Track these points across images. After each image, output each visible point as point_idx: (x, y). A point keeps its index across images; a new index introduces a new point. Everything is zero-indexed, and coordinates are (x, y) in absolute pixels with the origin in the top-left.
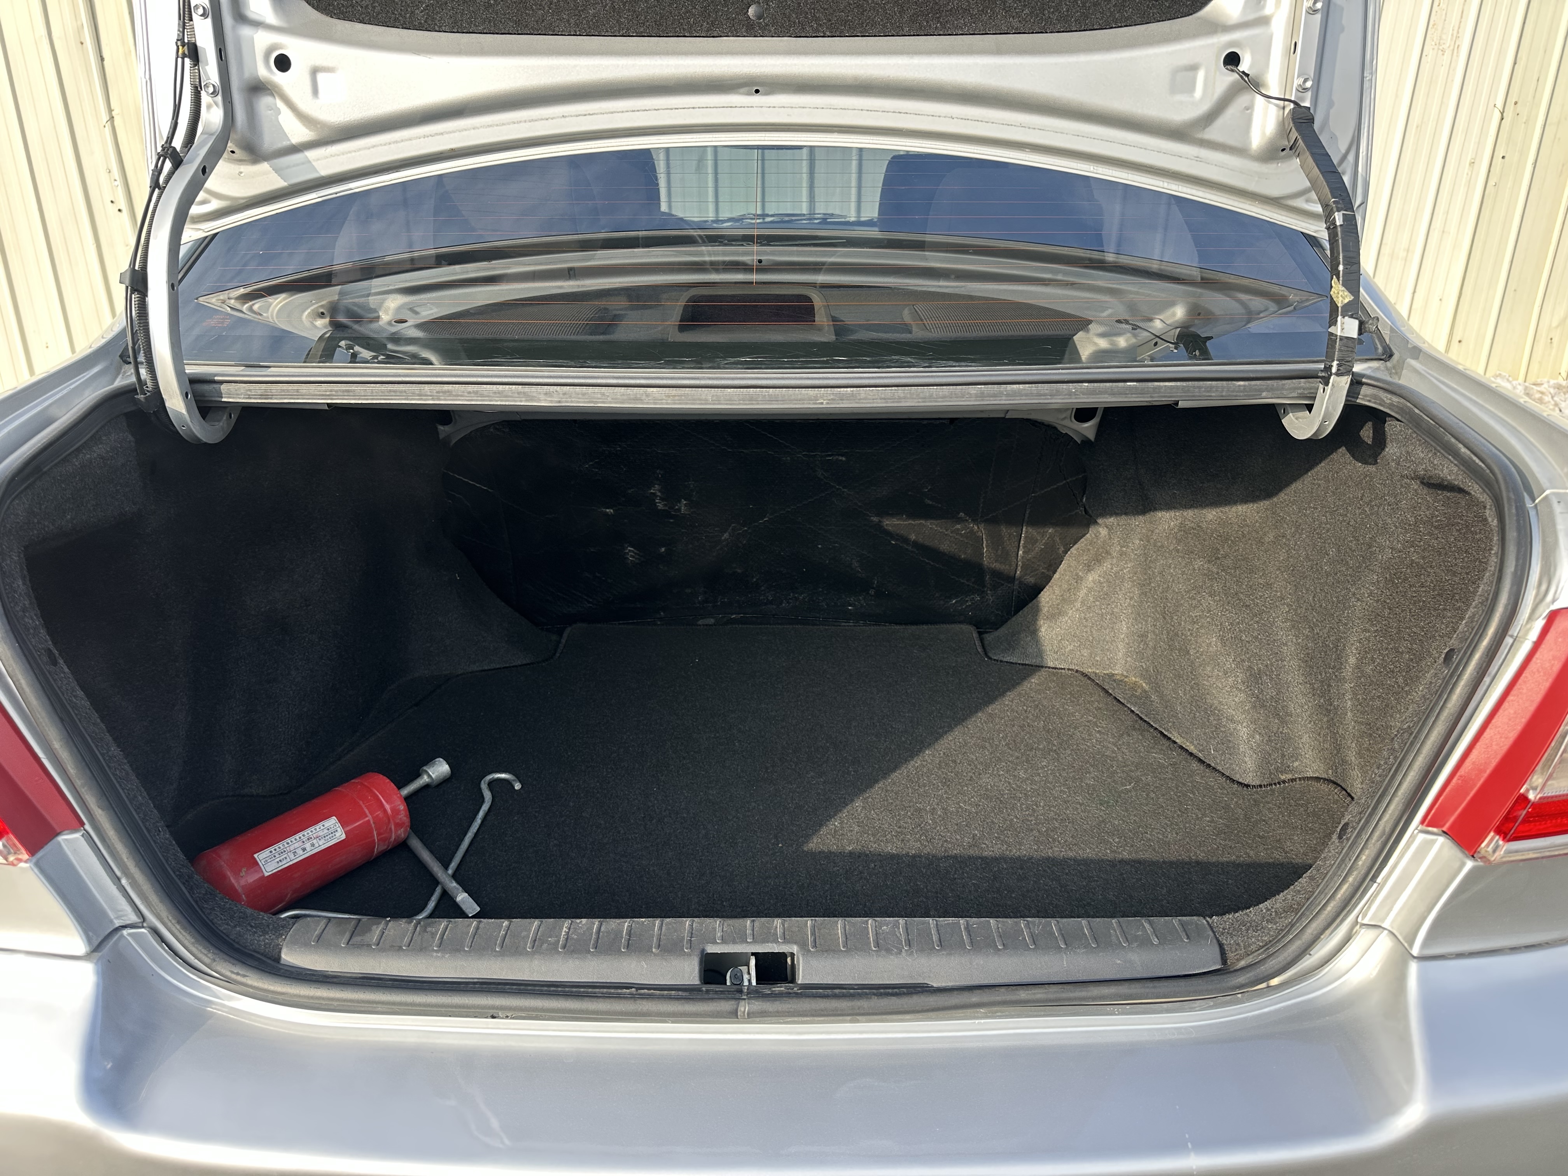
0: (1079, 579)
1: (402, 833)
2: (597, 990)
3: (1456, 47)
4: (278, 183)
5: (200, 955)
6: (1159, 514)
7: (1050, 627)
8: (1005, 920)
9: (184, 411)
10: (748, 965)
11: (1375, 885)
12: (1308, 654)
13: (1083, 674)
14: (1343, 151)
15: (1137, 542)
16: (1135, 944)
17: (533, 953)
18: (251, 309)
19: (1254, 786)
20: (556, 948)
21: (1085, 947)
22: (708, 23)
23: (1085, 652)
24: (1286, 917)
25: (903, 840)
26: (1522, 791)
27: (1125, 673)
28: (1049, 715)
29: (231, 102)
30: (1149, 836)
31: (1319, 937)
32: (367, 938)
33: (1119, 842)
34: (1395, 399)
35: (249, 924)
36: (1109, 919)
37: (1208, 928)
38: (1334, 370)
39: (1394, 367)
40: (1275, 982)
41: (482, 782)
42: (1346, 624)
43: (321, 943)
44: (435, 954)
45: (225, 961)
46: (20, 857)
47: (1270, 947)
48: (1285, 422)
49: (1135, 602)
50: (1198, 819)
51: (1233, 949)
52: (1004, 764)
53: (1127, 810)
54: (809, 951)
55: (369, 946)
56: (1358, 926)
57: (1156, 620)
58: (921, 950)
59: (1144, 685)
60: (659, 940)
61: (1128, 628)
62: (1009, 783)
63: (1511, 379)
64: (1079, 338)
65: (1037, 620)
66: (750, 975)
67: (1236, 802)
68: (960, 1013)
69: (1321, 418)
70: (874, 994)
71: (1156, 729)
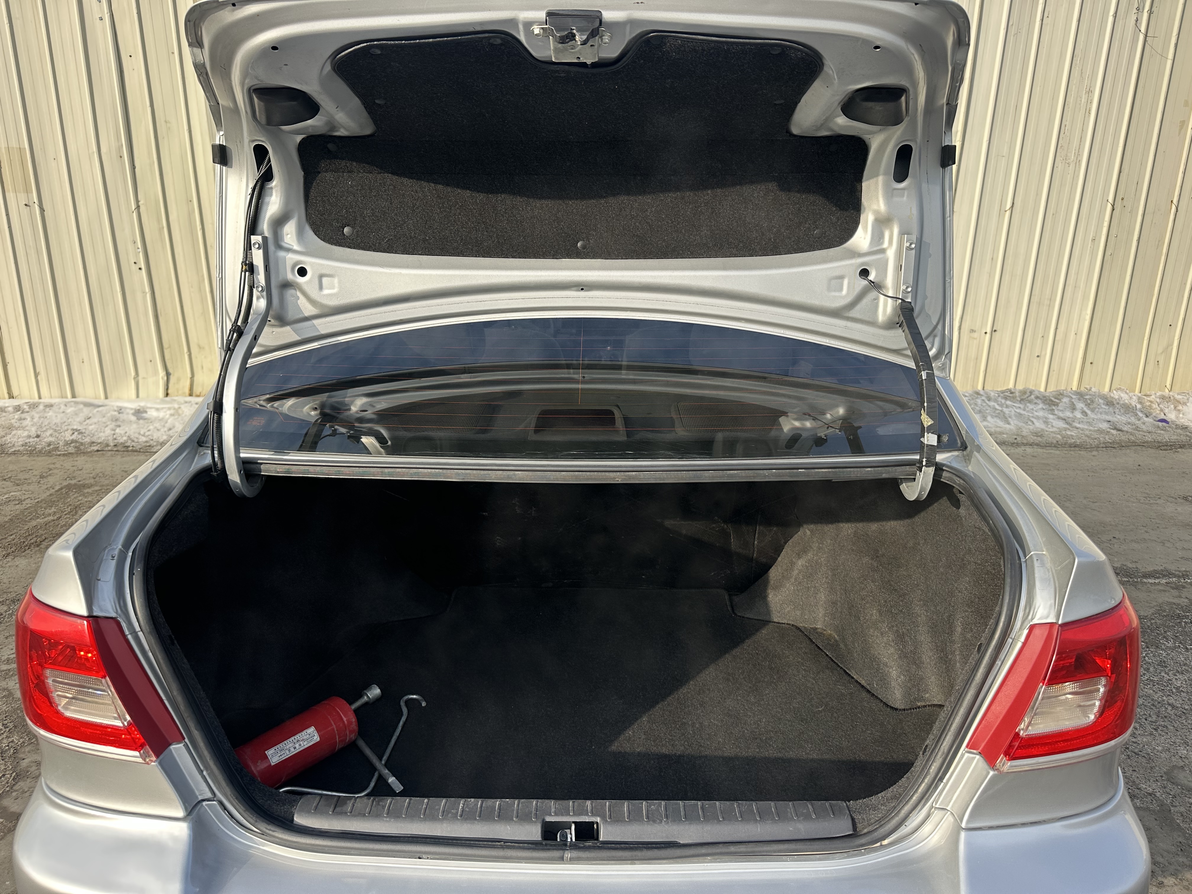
0: (793, 564)
1: (353, 736)
2: (481, 843)
3: (1078, 161)
4: (296, 338)
5: (249, 819)
6: (841, 525)
7: (774, 595)
8: (725, 802)
9: (239, 481)
10: (570, 829)
11: (942, 784)
12: (934, 623)
13: (798, 628)
14: (935, 324)
15: (829, 541)
16: (802, 818)
17: (443, 819)
18: (272, 406)
19: (900, 710)
20: (457, 816)
21: (772, 820)
22: (554, 251)
23: (798, 613)
24: (892, 803)
25: (673, 745)
26: (1017, 730)
27: (824, 628)
28: (772, 657)
29: (271, 294)
30: (831, 744)
31: (909, 816)
32: (344, 808)
33: (812, 747)
34: (962, 481)
35: (274, 799)
36: (788, 802)
37: (847, 809)
38: (924, 463)
39: (968, 455)
40: (885, 842)
41: (402, 701)
42: (953, 607)
43: (317, 811)
44: (385, 819)
45: (263, 821)
46: (151, 759)
47: (881, 821)
48: (901, 487)
49: (829, 580)
50: (863, 732)
51: (861, 822)
52: (741, 692)
53: (818, 725)
54: (607, 821)
55: (346, 813)
56: (933, 809)
57: (841, 594)
58: (674, 821)
59: (836, 636)
60: (517, 813)
61: (825, 597)
62: (744, 705)
63: (1128, 391)
64: (782, 420)
65: (766, 589)
66: (571, 835)
67: (888, 721)
68: (695, 859)
69: (919, 491)
70: (645, 848)
71: (841, 668)
